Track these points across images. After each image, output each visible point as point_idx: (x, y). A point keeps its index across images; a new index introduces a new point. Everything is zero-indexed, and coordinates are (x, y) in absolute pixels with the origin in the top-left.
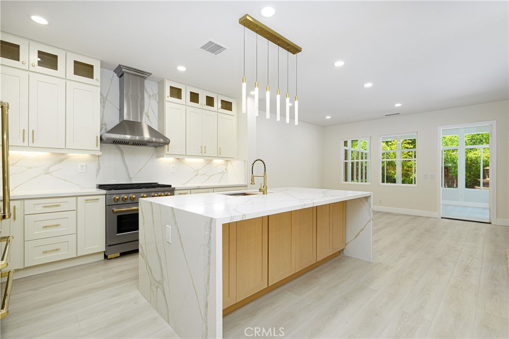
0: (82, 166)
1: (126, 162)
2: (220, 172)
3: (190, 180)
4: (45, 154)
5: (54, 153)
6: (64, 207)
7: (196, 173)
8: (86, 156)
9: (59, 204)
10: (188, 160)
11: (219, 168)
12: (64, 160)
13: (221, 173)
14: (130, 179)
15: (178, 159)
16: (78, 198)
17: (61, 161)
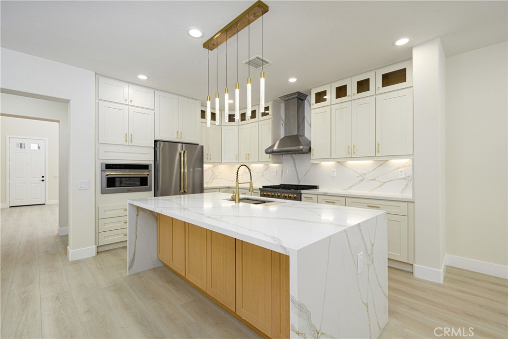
1: (297, 168)
2: (403, 176)
3: (353, 186)
7: (360, 178)
10: (351, 163)
11: (401, 171)
13: (405, 178)
14: (299, 181)
15: (339, 162)
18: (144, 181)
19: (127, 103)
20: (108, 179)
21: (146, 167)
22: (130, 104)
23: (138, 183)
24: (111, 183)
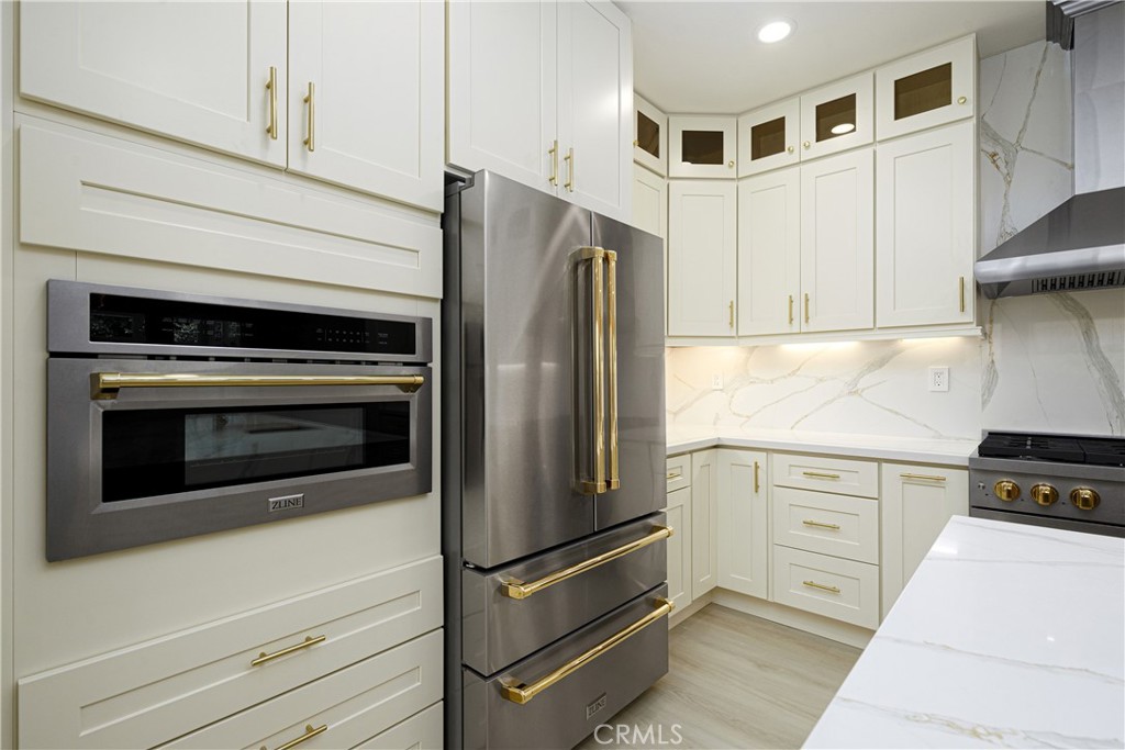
0: (938, 374)
4: (847, 347)
5: (871, 341)
6: (848, 483)
8: (948, 343)
9: (836, 473)
12: (891, 357)
16: (884, 464)
17: (881, 363)
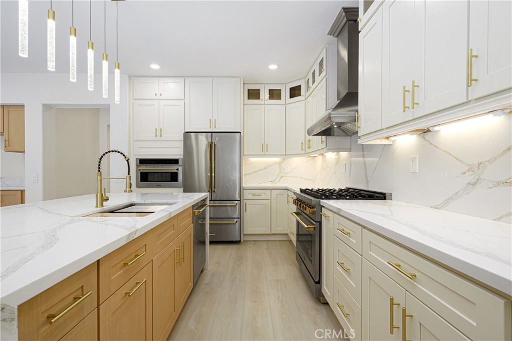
14: (368, 182)
18: (174, 177)
19: (157, 97)
20: (142, 174)
21: (176, 162)
22: (161, 98)
23: (169, 178)
24: (144, 178)
